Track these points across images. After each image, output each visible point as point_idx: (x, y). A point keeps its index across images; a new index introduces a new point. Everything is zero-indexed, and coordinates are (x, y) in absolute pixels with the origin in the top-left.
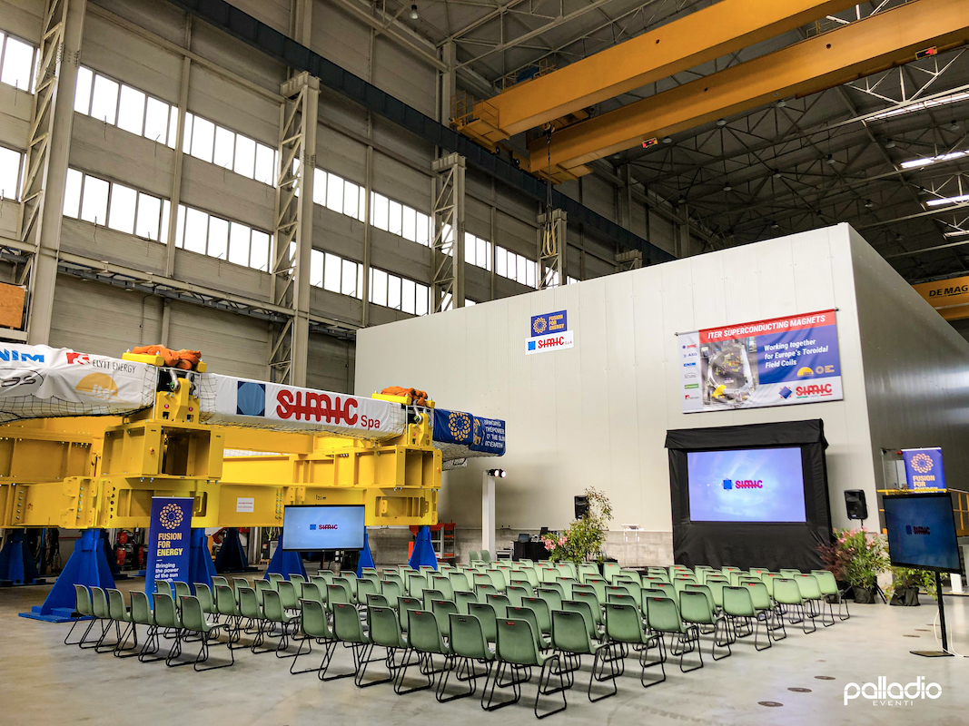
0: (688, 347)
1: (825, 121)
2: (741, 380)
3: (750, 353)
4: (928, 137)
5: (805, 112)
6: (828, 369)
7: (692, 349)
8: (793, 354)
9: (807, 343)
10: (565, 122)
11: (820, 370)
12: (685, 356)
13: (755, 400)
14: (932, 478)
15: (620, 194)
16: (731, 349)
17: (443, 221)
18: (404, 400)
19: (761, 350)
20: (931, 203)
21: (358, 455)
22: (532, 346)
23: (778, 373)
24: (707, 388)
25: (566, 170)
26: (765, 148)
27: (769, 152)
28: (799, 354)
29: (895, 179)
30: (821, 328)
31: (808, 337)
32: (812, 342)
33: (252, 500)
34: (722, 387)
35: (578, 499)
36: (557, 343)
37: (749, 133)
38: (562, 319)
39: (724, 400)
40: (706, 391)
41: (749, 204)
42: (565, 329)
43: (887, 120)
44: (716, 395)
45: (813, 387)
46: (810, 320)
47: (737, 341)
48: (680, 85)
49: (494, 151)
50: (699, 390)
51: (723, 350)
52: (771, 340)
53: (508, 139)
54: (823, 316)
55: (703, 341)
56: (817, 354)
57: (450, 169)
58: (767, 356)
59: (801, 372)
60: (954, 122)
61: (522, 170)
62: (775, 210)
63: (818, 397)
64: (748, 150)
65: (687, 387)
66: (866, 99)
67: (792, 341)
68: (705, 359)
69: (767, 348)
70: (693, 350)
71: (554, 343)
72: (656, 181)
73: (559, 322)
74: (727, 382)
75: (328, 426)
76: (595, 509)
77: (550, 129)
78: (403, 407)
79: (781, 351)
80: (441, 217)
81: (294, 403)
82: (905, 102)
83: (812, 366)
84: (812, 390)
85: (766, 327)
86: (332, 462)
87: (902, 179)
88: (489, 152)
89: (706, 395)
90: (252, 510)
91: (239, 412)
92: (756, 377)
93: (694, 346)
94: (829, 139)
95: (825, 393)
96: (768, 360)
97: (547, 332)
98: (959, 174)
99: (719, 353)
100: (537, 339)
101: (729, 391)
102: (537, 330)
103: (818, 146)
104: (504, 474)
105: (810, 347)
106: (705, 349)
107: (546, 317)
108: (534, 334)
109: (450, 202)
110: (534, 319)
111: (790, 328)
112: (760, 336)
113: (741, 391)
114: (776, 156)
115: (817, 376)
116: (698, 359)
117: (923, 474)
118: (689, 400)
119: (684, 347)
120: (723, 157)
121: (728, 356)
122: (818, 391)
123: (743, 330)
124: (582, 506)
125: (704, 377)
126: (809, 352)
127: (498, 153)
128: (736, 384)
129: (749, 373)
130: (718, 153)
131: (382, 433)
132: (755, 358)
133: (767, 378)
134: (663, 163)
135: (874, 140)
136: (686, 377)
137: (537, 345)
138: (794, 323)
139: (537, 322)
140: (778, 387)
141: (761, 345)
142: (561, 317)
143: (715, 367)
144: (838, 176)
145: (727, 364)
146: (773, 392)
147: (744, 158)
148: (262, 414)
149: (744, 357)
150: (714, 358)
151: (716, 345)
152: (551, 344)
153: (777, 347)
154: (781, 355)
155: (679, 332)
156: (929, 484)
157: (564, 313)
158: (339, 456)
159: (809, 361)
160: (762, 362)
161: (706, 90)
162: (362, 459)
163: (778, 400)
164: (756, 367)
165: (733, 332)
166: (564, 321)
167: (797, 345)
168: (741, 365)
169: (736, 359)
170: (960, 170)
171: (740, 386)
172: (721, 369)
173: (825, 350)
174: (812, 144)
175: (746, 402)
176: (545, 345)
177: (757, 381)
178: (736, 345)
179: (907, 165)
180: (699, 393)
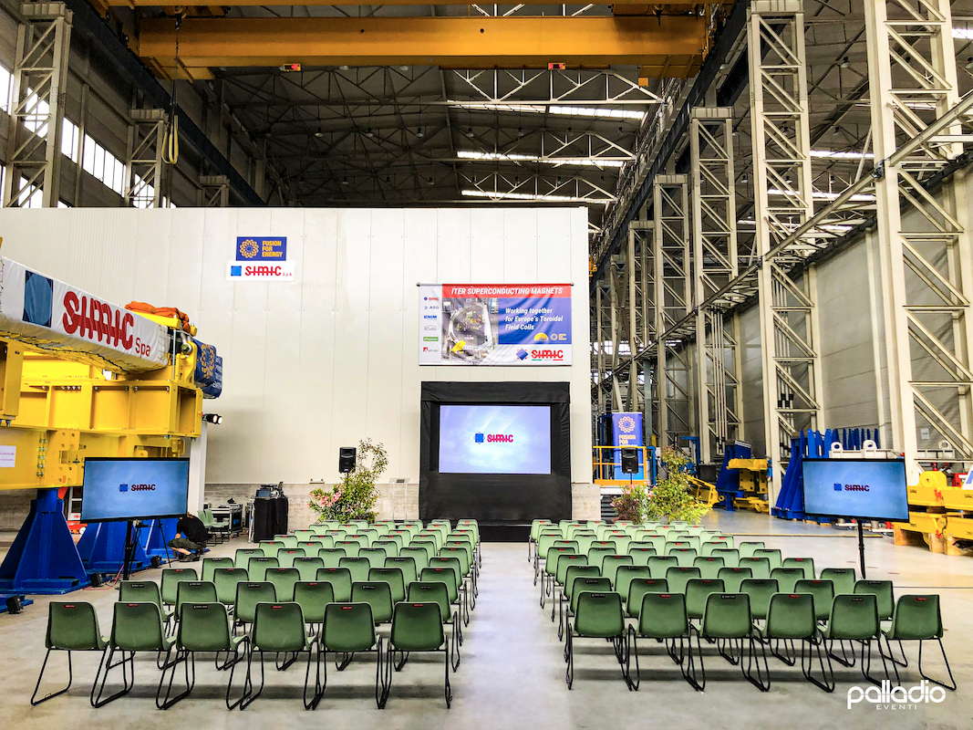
0: (430, 299)
3: (491, 312)
7: (435, 301)
8: (532, 319)
9: (544, 311)
12: (426, 308)
13: (493, 358)
14: (633, 437)
19: (502, 312)
20: (465, 193)
22: (236, 271)
23: (517, 335)
24: (446, 342)
27: (364, 110)
28: (537, 320)
30: (556, 296)
31: (545, 306)
32: (548, 311)
33: (13, 449)
35: (344, 451)
36: (272, 273)
37: (357, 85)
38: (281, 246)
42: (283, 258)
45: (547, 352)
46: (549, 291)
49: (103, 16)
50: (439, 344)
51: (466, 307)
52: (513, 304)
53: (132, 8)
54: (561, 289)
55: (446, 296)
56: (553, 323)
57: (52, 21)
58: (507, 318)
59: (538, 337)
60: (520, 129)
63: (550, 361)
65: (426, 339)
67: (532, 306)
68: (447, 314)
69: (508, 311)
70: (434, 303)
71: (267, 273)
73: (275, 249)
75: (107, 349)
78: (170, 331)
79: (521, 315)
81: (79, 313)
82: (496, 101)
83: (547, 332)
84: (546, 354)
85: (509, 291)
87: (454, 167)
90: (12, 464)
91: (26, 318)
93: (437, 299)
94: (420, 112)
95: (557, 358)
96: (508, 322)
97: (259, 257)
100: (244, 264)
101: (468, 348)
102: (244, 253)
103: (403, 117)
104: (220, 421)
105: (548, 315)
106: (447, 304)
107: (259, 240)
108: (239, 257)
110: (240, 240)
111: (530, 295)
112: (501, 298)
114: (370, 115)
115: (552, 342)
116: (439, 313)
117: (627, 434)
119: (426, 299)
122: (551, 356)
123: (486, 291)
126: (546, 319)
128: (476, 341)
132: (497, 319)
133: (505, 339)
135: (449, 125)
136: (425, 329)
137: (244, 271)
138: (535, 291)
139: (244, 244)
140: (516, 348)
141: (503, 307)
142: (279, 243)
146: (510, 352)
148: (48, 324)
150: (456, 314)
152: (263, 272)
153: (518, 311)
154: (521, 319)
155: (421, 283)
157: (284, 240)
159: (545, 327)
160: (502, 323)
161: (362, 31)
162: (101, 395)
163: (515, 361)
165: (477, 291)
166: (283, 248)
167: (535, 311)
170: (497, 170)
171: (479, 344)
173: (560, 319)
176: (254, 273)
180: (438, 347)
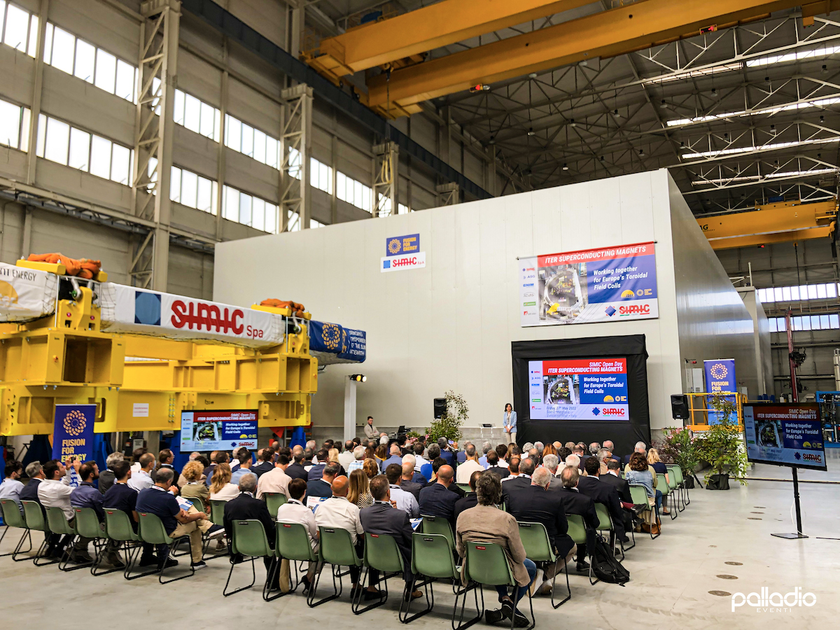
0: (528, 270)
1: (613, 82)
2: (573, 299)
3: (581, 276)
4: (691, 102)
5: (600, 72)
6: (647, 292)
7: (531, 271)
8: (618, 278)
9: (630, 269)
10: (403, 64)
11: (639, 292)
12: (525, 278)
13: (584, 317)
14: (727, 383)
15: (441, 133)
16: (565, 273)
17: (292, 146)
18: (286, 311)
19: (591, 274)
20: (685, 156)
21: (239, 363)
22: (387, 265)
23: (605, 295)
24: (543, 306)
25: (400, 107)
26: (563, 100)
27: (567, 104)
28: (623, 278)
29: (661, 135)
30: (642, 256)
31: (630, 265)
32: (634, 269)
33: (147, 405)
34: (557, 305)
35: (437, 401)
36: (410, 262)
37: (553, 86)
38: (416, 241)
39: (558, 316)
40: (542, 308)
41: (545, 148)
42: (418, 250)
43: (662, 84)
44: (551, 311)
45: (634, 307)
46: (633, 250)
47: (570, 266)
48: (500, 40)
49: (338, 84)
50: (537, 307)
51: (558, 273)
52: (600, 266)
53: (352, 74)
54: (644, 248)
55: (541, 266)
56: (638, 280)
57: (299, 98)
58: (596, 280)
59: (624, 294)
60: (713, 90)
61: (362, 104)
62: (566, 154)
63: (637, 315)
64: (549, 101)
65: (526, 304)
66: (647, 66)
67: (617, 267)
68: (543, 281)
69: (595, 273)
70: (531, 273)
71: (407, 263)
72: (471, 122)
73: (412, 244)
74: (561, 301)
75: (217, 335)
76: (453, 410)
77: (390, 69)
78: (284, 318)
79: (608, 275)
80: (289, 142)
81: (187, 313)
82: (679, 71)
83: (633, 289)
84: (633, 309)
85: (596, 255)
86: (212, 368)
87: (666, 135)
88: (334, 85)
89: (542, 312)
90: (146, 415)
91: (137, 321)
92: (586, 297)
93: (533, 269)
94: (615, 96)
95: (644, 312)
96: (596, 283)
97: (401, 252)
98: (709, 133)
99: (554, 276)
100: (391, 258)
101: (562, 309)
102: (392, 251)
103: (606, 102)
104: (365, 379)
105: (633, 273)
106: (542, 272)
107: (401, 239)
108: (389, 254)
109: (300, 129)
110: (389, 240)
111: (616, 256)
112: (590, 262)
113: (572, 308)
114: (572, 108)
115: (638, 298)
116: (536, 281)
117: (720, 380)
118: (527, 315)
119: (524, 270)
120: (530, 106)
121: (562, 279)
122: (638, 310)
123: (576, 257)
124: (440, 407)
125: (541, 297)
126: (631, 277)
127: (342, 87)
128: (568, 302)
129: (581, 294)
130: (526, 101)
131: (265, 342)
132: (585, 281)
133: (594, 299)
134: (478, 107)
135: (649, 100)
136: (525, 296)
137: (392, 264)
138: (620, 252)
139: (392, 243)
140: (602, 307)
141: (591, 270)
142: (414, 239)
143: (550, 288)
144: (618, 128)
145: (560, 285)
146: (600, 310)
147: (546, 108)
148: (158, 323)
149: (576, 280)
150: (549, 280)
151: (553, 269)
152: (405, 263)
153: (605, 272)
154: (608, 279)
155: (520, 256)
156: (724, 388)
157: (417, 236)
158: (219, 363)
159: (631, 284)
160: (591, 284)
161: (527, 45)
162: (243, 366)
163: (604, 318)
164: (586, 289)
165: (567, 258)
166: (417, 243)
167: (621, 271)
168: (573, 286)
169: (568, 281)
170: (710, 130)
171: (571, 305)
172: (555, 289)
173: (645, 276)
174: (602, 100)
175: (576, 319)
176: (399, 264)
177: (587, 301)
178: (569, 270)
179: (670, 123)
180: (537, 310)
